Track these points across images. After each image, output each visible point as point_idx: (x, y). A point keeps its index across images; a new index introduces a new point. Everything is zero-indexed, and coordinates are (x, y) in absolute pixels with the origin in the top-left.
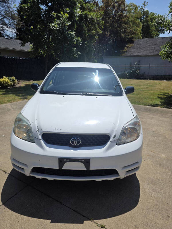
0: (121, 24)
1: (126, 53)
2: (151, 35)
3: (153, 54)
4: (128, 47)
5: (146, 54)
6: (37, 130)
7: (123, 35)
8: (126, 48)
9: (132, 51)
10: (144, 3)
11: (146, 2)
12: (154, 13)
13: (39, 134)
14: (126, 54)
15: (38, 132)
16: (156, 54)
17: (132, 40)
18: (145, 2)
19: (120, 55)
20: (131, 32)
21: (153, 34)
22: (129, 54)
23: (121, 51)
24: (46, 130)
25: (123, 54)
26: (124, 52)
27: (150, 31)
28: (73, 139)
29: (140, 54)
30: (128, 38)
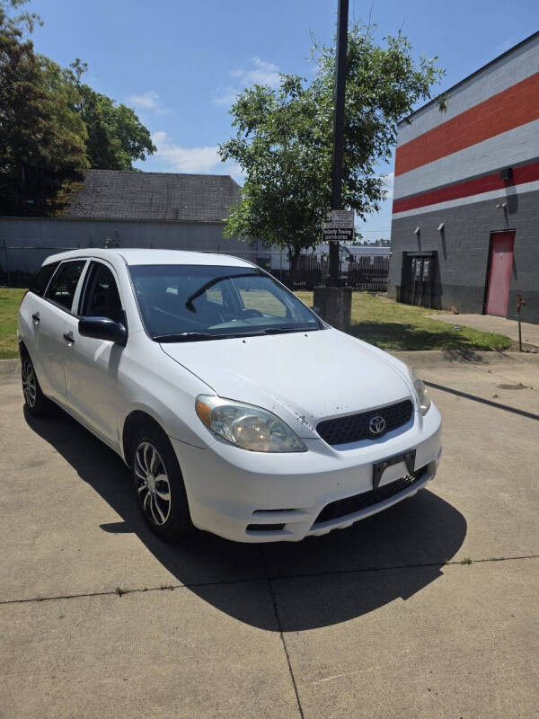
0: (35, 117)
1: (66, 210)
2: (115, 159)
3: (153, 216)
4: (68, 191)
5: (133, 217)
6: (301, 419)
7: (44, 152)
8: (61, 193)
9: (85, 205)
10: (75, 62)
11: (82, 62)
12: (108, 99)
13: (310, 428)
14: (69, 213)
15: (307, 423)
16: (160, 217)
17: (76, 170)
18: (78, 61)
19: (49, 214)
20: (67, 147)
21: (120, 158)
22: (80, 214)
23: (48, 201)
24: (321, 416)
25: (59, 213)
26: (61, 207)
27: (110, 148)
28: (374, 421)
29: (112, 215)
30: (61, 164)
